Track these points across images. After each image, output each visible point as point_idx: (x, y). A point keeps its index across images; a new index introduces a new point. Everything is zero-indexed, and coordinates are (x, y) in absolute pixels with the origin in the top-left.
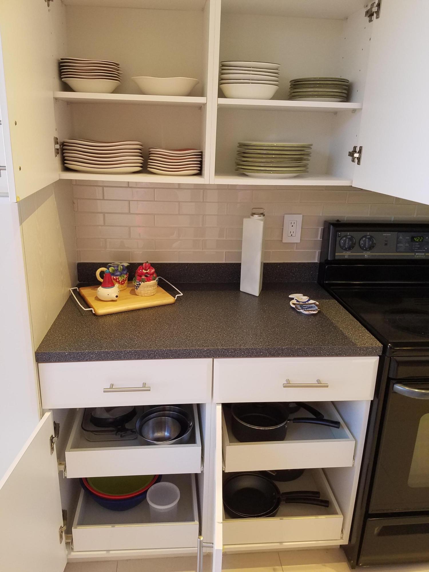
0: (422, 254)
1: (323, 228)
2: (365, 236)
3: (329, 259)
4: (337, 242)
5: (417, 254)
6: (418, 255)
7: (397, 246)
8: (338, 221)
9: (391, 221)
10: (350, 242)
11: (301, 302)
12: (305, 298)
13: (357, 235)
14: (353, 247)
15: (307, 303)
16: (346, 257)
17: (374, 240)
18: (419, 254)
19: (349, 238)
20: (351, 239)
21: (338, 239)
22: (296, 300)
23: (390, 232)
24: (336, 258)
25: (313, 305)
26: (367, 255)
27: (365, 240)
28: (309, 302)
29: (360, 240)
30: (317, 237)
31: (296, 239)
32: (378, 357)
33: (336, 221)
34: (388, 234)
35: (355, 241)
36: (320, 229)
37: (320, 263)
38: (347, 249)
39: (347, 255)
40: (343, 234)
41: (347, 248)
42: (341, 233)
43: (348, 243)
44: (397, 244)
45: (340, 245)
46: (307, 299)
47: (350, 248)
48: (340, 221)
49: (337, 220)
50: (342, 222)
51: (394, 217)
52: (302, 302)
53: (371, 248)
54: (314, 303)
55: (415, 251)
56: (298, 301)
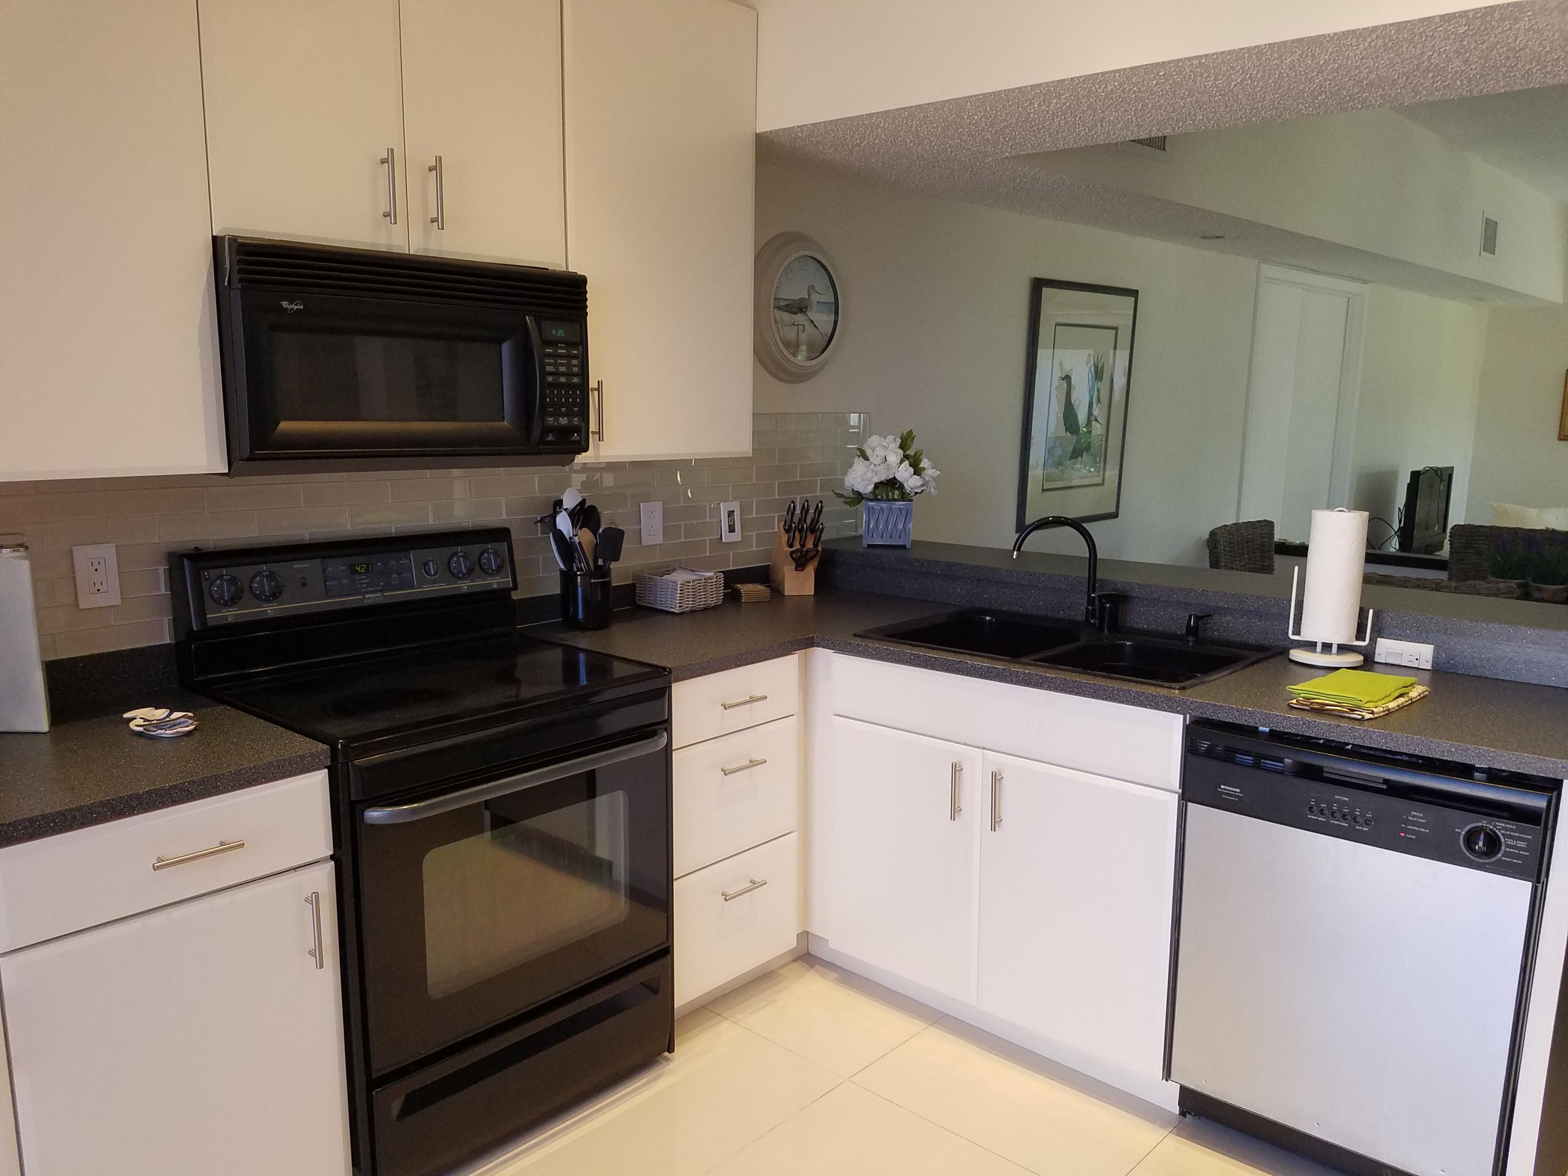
0: (376, 595)
1: (168, 567)
2: (260, 574)
3: (195, 629)
4: (206, 594)
5: (367, 596)
6: (369, 598)
7: (326, 586)
8: (197, 549)
9: (304, 541)
10: (233, 588)
11: (153, 720)
12: (161, 713)
13: (243, 573)
14: (240, 598)
15: (167, 719)
16: (230, 619)
17: (279, 578)
18: (371, 596)
19: (228, 581)
20: (233, 581)
21: (205, 585)
22: (141, 718)
23: (306, 561)
24: (210, 624)
25: (182, 720)
26: (271, 610)
27: (262, 581)
28: (171, 717)
29: (251, 582)
30: (159, 589)
31: (113, 598)
32: (326, 770)
33: (192, 550)
34: (305, 565)
35: (241, 585)
36: (162, 569)
37: (176, 643)
38: (229, 604)
39: (231, 615)
40: (214, 573)
41: (228, 601)
42: (207, 572)
43: (229, 589)
44: (325, 582)
45: (212, 597)
46: (167, 714)
47: (235, 600)
48: (202, 550)
49: (195, 548)
50: (204, 551)
51: (309, 533)
52: (157, 720)
53: (275, 595)
54: (183, 716)
55: (363, 590)
56: (145, 720)
